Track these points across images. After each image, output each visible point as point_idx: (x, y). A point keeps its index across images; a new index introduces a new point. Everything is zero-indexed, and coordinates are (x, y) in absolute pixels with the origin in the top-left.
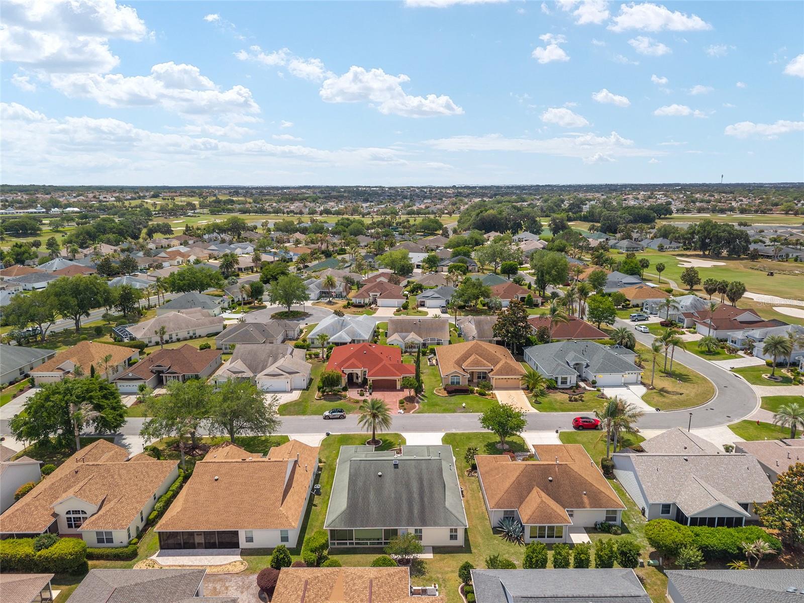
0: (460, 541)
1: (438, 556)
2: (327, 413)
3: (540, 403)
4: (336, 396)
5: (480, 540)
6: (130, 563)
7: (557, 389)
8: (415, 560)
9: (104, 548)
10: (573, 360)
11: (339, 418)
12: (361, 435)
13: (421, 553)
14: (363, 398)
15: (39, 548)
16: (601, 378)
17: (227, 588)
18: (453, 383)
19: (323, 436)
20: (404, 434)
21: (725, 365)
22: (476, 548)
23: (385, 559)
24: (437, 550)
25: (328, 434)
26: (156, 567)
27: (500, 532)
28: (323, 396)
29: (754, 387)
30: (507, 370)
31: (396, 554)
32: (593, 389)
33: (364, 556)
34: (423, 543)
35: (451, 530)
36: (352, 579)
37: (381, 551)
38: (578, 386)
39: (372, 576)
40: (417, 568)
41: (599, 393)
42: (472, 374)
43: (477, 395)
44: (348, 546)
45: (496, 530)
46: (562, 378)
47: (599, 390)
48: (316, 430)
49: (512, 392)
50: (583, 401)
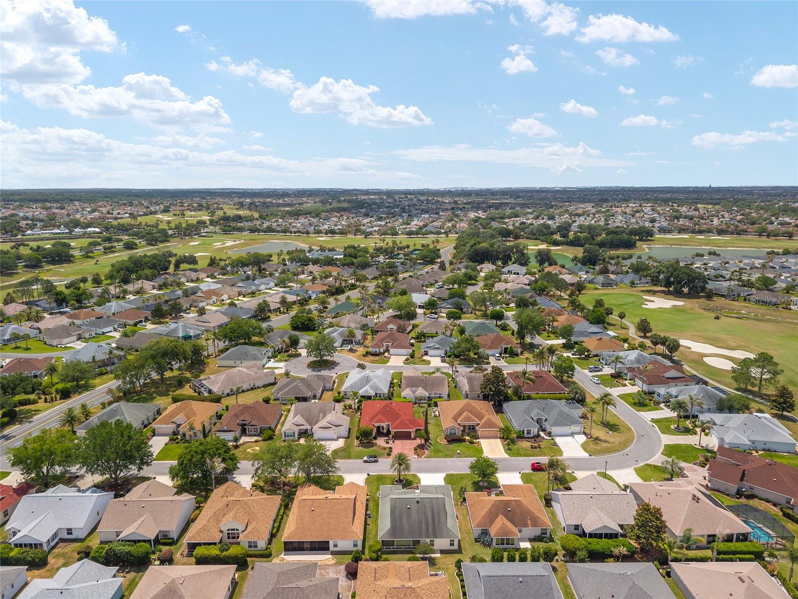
0: (456, 547)
1: (443, 555)
2: (365, 458)
3: (511, 450)
4: (370, 444)
5: (467, 546)
6: (269, 559)
7: (524, 438)
8: (430, 557)
9: (252, 551)
10: (536, 416)
11: (374, 462)
12: (390, 475)
13: (434, 553)
14: (388, 446)
15: (222, 550)
16: (555, 430)
17: (328, 573)
18: (451, 434)
19: (365, 476)
20: (419, 475)
21: (648, 416)
22: (465, 550)
23: (414, 557)
24: (442, 552)
25: (368, 475)
26: (285, 561)
27: (479, 541)
28: (360, 443)
29: (663, 436)
30: (489, 424)
31: (419, 554)
32: (549, 438)
33: (401, 555)
34: (435, 548)
35: (451, 540)
36: (399, 568)
37: (411, 552)
38: (538, 436)
39: (409, 566)
40: (432, 562)
41: (552, 441)
42: (464, 426)
43: (468, 443)
44: (392, 549)
45: (477, 540)
46: (527, 431)
47: (553, 439)
48: (360, 471)
49: (493, 441)
50: (540, 448)
